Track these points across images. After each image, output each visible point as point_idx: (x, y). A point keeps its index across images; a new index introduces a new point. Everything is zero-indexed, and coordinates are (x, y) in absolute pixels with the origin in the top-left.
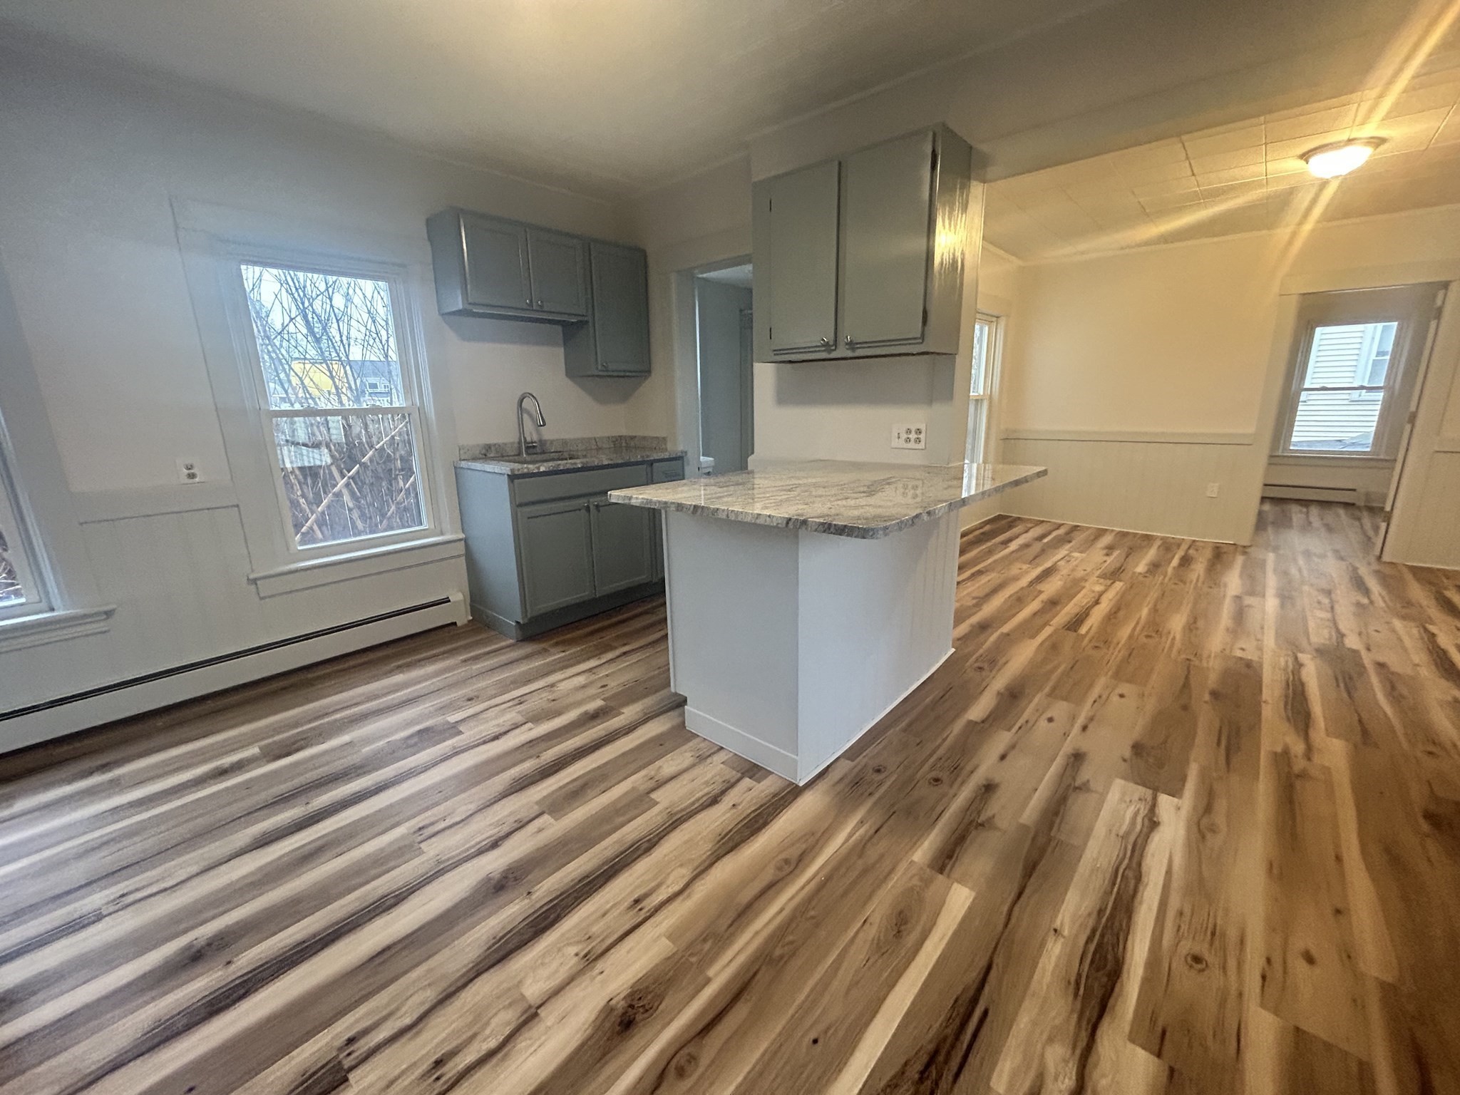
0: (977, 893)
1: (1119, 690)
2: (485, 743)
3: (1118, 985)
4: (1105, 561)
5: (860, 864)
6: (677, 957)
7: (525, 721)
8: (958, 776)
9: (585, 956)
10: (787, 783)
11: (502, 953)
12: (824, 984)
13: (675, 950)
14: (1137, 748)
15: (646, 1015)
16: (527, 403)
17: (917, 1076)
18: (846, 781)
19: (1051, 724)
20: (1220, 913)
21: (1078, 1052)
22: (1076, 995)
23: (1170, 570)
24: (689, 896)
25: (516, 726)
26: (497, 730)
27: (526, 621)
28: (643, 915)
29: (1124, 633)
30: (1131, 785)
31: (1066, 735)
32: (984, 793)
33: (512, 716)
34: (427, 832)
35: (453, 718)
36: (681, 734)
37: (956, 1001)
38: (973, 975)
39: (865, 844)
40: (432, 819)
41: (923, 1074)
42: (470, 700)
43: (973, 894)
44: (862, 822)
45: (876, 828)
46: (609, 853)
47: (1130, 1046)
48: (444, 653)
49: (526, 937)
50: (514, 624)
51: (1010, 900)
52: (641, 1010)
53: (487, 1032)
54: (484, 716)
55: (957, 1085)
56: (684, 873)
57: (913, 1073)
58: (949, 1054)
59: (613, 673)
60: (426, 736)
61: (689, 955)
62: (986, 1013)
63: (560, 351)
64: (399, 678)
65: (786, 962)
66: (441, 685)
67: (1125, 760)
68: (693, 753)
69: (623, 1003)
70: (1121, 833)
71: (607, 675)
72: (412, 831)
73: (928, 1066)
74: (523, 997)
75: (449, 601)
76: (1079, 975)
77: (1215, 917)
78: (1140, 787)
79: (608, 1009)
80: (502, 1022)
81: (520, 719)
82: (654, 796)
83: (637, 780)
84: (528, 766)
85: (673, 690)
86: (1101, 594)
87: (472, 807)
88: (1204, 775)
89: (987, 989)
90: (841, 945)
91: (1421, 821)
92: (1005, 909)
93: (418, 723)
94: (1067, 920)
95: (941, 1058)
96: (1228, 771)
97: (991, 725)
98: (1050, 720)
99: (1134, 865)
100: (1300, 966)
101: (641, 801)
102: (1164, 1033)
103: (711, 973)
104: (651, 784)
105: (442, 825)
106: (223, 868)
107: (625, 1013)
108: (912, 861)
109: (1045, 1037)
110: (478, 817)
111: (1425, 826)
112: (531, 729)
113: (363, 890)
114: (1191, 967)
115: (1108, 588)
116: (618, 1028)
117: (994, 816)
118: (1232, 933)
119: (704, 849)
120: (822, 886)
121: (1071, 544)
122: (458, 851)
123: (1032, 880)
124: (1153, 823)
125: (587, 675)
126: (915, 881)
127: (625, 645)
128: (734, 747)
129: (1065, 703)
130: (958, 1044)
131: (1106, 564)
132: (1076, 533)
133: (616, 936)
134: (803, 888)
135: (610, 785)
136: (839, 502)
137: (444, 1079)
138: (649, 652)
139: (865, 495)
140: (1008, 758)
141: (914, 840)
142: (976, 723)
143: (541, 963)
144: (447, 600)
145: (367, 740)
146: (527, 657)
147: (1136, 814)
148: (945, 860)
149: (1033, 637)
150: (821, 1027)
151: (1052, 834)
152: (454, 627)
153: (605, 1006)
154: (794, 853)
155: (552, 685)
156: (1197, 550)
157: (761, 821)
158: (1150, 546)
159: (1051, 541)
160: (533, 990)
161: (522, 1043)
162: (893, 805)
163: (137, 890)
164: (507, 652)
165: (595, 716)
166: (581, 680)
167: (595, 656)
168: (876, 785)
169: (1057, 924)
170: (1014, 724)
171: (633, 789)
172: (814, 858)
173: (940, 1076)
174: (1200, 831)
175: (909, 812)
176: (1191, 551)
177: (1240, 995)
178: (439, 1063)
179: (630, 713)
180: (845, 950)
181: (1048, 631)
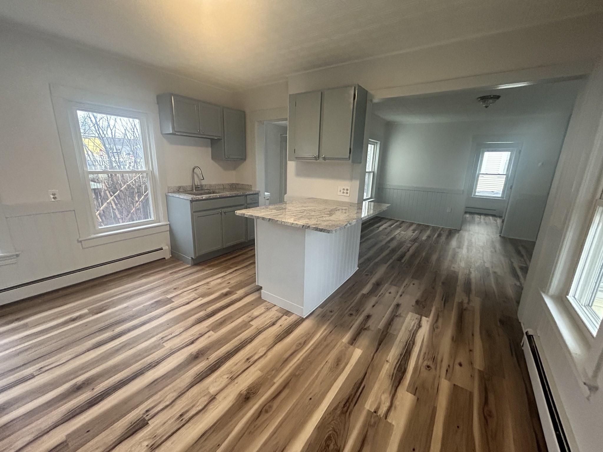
0: (363, 351)
1: (413, 282)
2: (184, 305)
3: (405, 376)
4: (412, 235)
5: (325, 343)
6: (263, 376)
7: (199, 297)
8: (358, 313)
9: (231, 378)
10: (299, 317)
11: (201, 378)
12: (314, 381)
13: (262, 374)
14: (417, 302)
15: (253, 395)
16: (195, 170)
17: (343, 406)
18: (320, 315)
19: (390, 294)
20: (436, 353)
21: (391, 395)
22: (392, 379)
23: (434, 238)
24: (266, 356)
25: (195, 299)
26: (187, 301)
27: (196, 258)
28: (250, 363)
29: (416, 262)
30: (414, 314)
31: (395, 298)
32: (367, 318)
33: (193, 295)
34: (166, 339)
35: (169, 296)
36: (260, 301)
37: (355, 384)
38: (362, 375)
39: (327, 337)
40: (166, 335)
41: (345, 405)
42: (175, 289)
43: (362, 351)
44: (325, 329)
45: (331, 331)
46: (236, 344)
47: (407, 392)
48: (161, 271)
49: (209, 373)
50: (190, 259)
51: (374, 352)
52: (252, 394)
53: (198, 404)
54: (181, 295)
55: (355, 407)
56: (264, 349)
57: (342, 405)
58: (352, 399)
59: (231, 278)
60: (159, 304)
61: (268, 376)
62: (364, 387)
63: (210, 149)
64: (144, 281)
65: (300, 376)
66: (162, 283)
67: (413, 306)
68: (265, 307)
69: (245, 392)
70: (410, 330)
71: (230, 279)
72: (159, 339)
73: (346, 403)
74: (209, 393)
75: (163, 249)
76: (393, 373)
77: (435, 354)
78: (417, 315)
79: (240, 395)
80: (203, 401)
81: (197, 296)
82: (251, 323)
83: (244, 318)
84: (202, 314)
85: (257, 284)
86: (410, 247)
87: (182, 329)
88: (437, 309)
89: (365, 380)
90: (319, 369)
91: (498, 322)
92: (372, 355)
93: (154, 299)
94: (391, 358)
95: (350, 400)
96: (444, 308)
97: (370, 295)
98: (390, 293)
99: (413, 340)
100: (457, 367)
101: (246, 325)
102: (417, 388)
103: (275, 381)
104: (250, 319)
105: (170, 337)
106: (83, 356)
107: (246, 395)
108: (342, 342)
109: (382, 392)
110: (184, 333)
111: (499, 324)
112: (201, 300)
113: (143, 360)
114: (426, 369)
115: (412, 245)
116: (244, 400)
117: (370, 326)
118: (439, 359)
119: (270, 341)
120: (312, 351)
121: (401, 228)
122: (178, 345)
123: (381, 346)
124: (419, 326)
125: (222, 279)
126: (343, 348)
127: (236, 266)
128: (280, 305)
129: (394, 287)
130: (356, 396)
131: (413, 236)
132: (404, 224)
133: (240, 372)
134: (306, 351)
135: (234, 320)
136: (320, 219)
137: (184, 420)
138: (245, 270)
139: (328, 215)
140: (375, 307)
141: (343, 335)
142: (365, 294)
143: (215, 381)
144: (162, 249)
145: (135, 305)
146: (197, 271)
147: (415, 323)
148: (353, 341)
149: (386, 263)
150: (312, 394)
151: (388, 331)
152: (164, 259)
153: (239, 393)
154: (302, 341)
155: (208, 283)
156: (444, 231)
157: (290, 331)
158: (428, 229)
159: (394, 227)
160: (213, 390)
161: (211, 406)
162: (336, 324)
163: (47, 366)
164: (188, 270)
165: (226, 295)
166: (219, 281)
167: (224, 271)
168: (330, 317)
169: (388, 359)
170: (378, 294)
171: (243, 321)
172: (309, 342)
173: (350, 404)
174: (433, 328)
175: (342, 325)
176: (442, 232)
177: (440, 376)
178: (181, 415)
179: (240, 293)
180: (320, 371)
181: (391, 261)
